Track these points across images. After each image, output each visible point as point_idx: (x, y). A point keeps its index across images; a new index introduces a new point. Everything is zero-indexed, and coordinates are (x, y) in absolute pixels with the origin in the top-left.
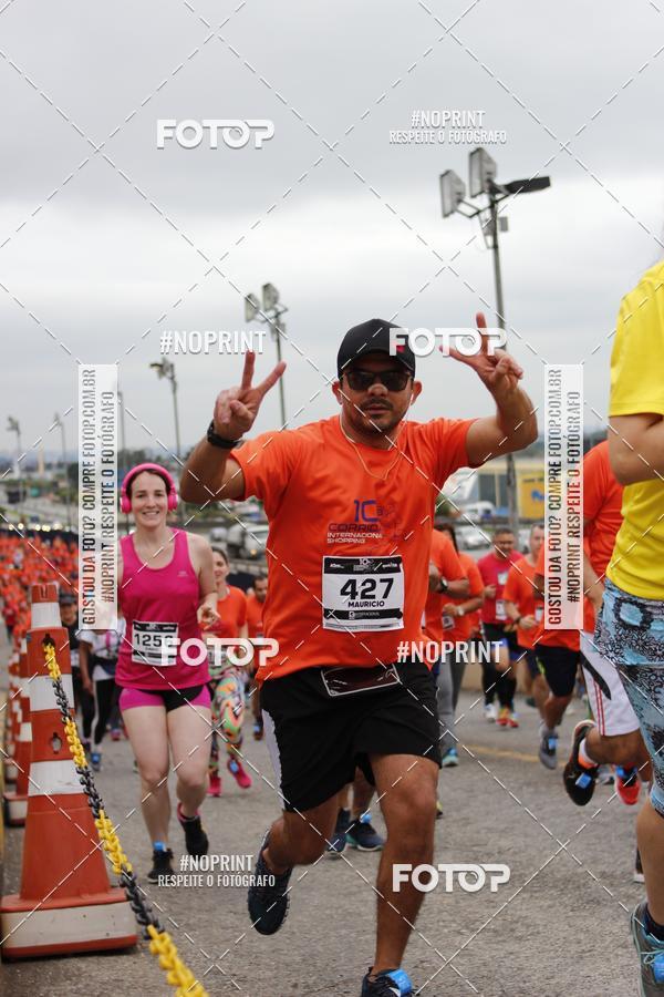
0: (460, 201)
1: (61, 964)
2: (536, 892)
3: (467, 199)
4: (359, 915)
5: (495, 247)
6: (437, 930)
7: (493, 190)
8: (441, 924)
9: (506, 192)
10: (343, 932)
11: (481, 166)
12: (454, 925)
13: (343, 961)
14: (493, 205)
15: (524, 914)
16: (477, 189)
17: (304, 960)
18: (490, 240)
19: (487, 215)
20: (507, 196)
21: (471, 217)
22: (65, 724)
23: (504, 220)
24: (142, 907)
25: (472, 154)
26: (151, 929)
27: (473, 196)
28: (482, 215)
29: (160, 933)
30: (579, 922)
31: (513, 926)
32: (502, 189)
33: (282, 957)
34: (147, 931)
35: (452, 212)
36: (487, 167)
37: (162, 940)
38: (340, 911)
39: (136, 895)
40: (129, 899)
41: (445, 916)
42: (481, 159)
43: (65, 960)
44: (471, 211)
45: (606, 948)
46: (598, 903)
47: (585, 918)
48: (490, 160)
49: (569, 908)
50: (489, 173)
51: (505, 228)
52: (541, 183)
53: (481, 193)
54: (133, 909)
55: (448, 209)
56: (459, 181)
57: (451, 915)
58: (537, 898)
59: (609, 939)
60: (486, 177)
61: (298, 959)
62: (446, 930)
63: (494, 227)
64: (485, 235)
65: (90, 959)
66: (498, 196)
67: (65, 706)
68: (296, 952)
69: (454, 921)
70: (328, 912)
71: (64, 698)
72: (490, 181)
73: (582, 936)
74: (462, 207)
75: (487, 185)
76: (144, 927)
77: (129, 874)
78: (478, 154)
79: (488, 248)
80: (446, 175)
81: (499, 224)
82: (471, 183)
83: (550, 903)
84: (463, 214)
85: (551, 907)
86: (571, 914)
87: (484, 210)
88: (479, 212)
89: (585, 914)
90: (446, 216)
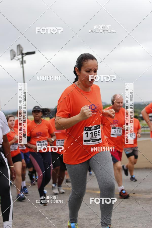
2: (30, 215)
3: (16, 56)
5: (23, 67)
7: (22, 54)
11: (19, 49)
14: (22, 57)
15: (27, 221)
16: (19, 54)
18: (22, 65)
19: (21, 60)
20: (25, 55)
21: (17, 60)
25: (18, 46)
27: (18, 55)
31: (25, 224)
35: (13, 58)
36: (21, 49)
44: (17, 59)
47: (41, 221)
48: (21, 47)
51: (25, 63)
52: (33, 53)
53: (20, 54)
55: (12, 58)
56: (14, 52)
59: (46, 225)
60: (21, 51)
63: (23, 62)
64: (21, 64)
73: (40, 225)
74: (15, 58)
78: (19, 46)
80: (12, 50)
81: (24, 62)
82: (17, 52)
83: (33, 218)
84: (16, 59)
85: (34, 219)
86: (38, 220)
87: (20, 59)
88: (19, 59)
89: (41, 220)
90: (12, 59)
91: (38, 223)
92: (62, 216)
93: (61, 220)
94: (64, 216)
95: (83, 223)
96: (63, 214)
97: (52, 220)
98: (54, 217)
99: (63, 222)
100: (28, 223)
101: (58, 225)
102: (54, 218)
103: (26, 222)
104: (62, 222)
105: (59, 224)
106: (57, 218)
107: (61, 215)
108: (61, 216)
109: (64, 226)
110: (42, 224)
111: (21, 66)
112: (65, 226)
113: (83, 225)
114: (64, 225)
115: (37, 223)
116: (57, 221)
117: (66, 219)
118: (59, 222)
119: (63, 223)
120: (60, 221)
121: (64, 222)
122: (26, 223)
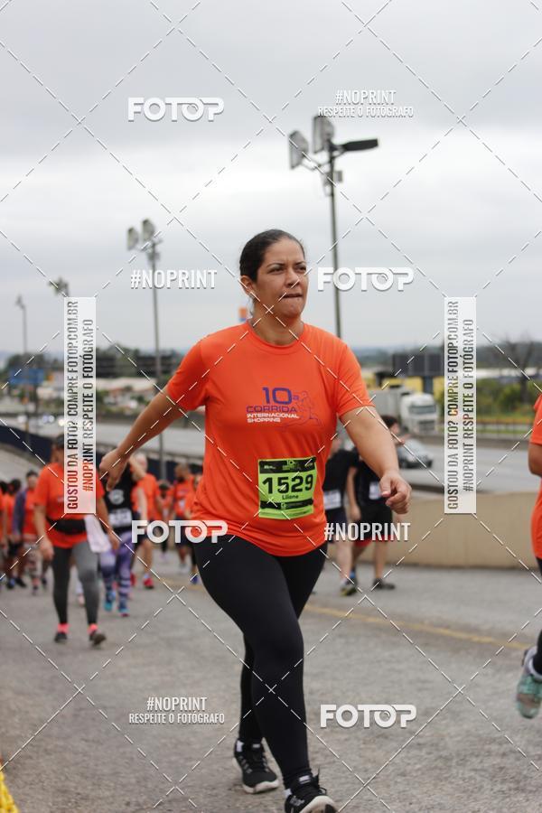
0: (304, 156)
3: (310, 155)
4: (189, 744)
5: (332, 195)
7: (332, 148)
9: (342, 150)
10: (173, 758)
11: (322, 129)
14: (332, 160)
16: (318, 146)
18: (328, 189)
19: (326, 168)
20: (342, 153)
21: (313, 169)
23: (340, 174)
25: (315, 119)
27: (316, 152)
28: (322, 168)
30: (368, 754)
32: (339, 148)
33: (120, 779)
35: (299, 164)
36: (328, 129)
42: (322, 123)
44: (313, 165)
45: (388, 776)
46: (386, 738)
47: (374, 750)
48: (329, 124)
49: (362, 742)
50: (329, 134)
51: (340, 179)
52: (372, 144)
53: (322, 149)
55: (295, 162)
56: (304, 140)
58: (337, 732)
59: (391, 768)
60: (326, 137)
61: (133, 781)
63: (332, 178)
64: (325, 184)
66: (336, 153)
68: (132, 775)
70: (163, 741)
72: (329, 141)
73: (369, 766)
74: (305, 161)
75: (326, 145)
78: (320, 120)
79: (326, 195)
80: (294, 136)
81: (335, 176)
82: (314, 141)
83: (346, 736)
84: (307, 167)
85: (346, 740)
86: (362, 746)
87: (324, 165)
88: (320, 166)
89: (374, 746)
90: (293, 167)
91: (361, 757)
92: (451, 737)
93: (444, 753)
94: (459, 738)
95: (525, 772)
96: (453, 730)
97: (414, 752)
98: (421, 741)
99: (452, 759)
100: (327, 756)
101: (433, 769)
102: (419, 744)
103: (317, 750)
104: (447, 759)
105: (436, 767)
106: (432, 745)
107: (445, 733)
108: (447, 739)
109: (454, 778)
110: (375, 762)
111: (324, 190)
112: (460, 776)
113: (525, 777)
114: (454, 771)
115: (358, 758)
116: (429, 753)
117: (465, 750)
118: (436, 760)
119: (454, 764)
120: (441, 757)
121: (454, 761)
122: (317, 752)
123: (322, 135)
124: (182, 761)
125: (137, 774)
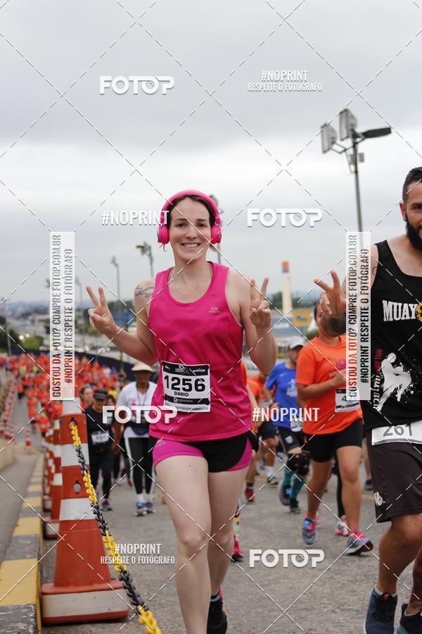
0: (333, 143)
1: (79, 628)
3: (338, 141)
5: (356, 172)
6: (320, 610)
7: (355, 136)
8: (322, 605)
9: (363, 137)
10: (260, 610)
11: (347, 121)
12: (330, 606)
13: (259, 629)
14: (355, 145)
16: (345, 135)
17: (235, 628)
18: (353, 167)
19: (351, 151)
20: (363, 139)
21: (341, 153)
22: (84, 475)
23: (362, 156)
24: (133, 593)
25: (341, 113)
26: (140, 608)
27: (342, 140)
28: (348, 152)
29: (146, 611)
32: (361, 135)
34: (137, 609)
35: (329, 150)
36: (351, 121)
37: (147, 615)
38: (257, 597)
39: (130, 586)
40: (125, 588)
41: (325, 600)
42: (347, 116)
43: (82, 626)
44: (340, 149)
48: (353, 117)
50: (352, 125)
51: (362, 160)
52: (386, 132)
53: (347, 137)
54: (128, 595)
55: (326, 148)
56: (333, 130)
57: (328, 600)
60: (350, 127)
62: (325, 610)
63: (355, 159)
64: (350, 164)
65: (98, 625)
66: (358, 140)
67: (83, 463)
69: (330, 604)
70: (250, 597)
71: (83, 458)
72: (353, 130)
74: (335, 147)
75: (351, 133)
76: (135, 607)
77: (125, 572)
78: (345, 113)
79: (352, 172)
80: (325, 126)
81: (358, 157)
82: (341, 131)
84: (336, 151)
87: (349, 148)
88: (346, 150)
90: (325, 152)
111: (350, 168)
123: (347, 126)
124: (266, 612)
125: (233, 622)
